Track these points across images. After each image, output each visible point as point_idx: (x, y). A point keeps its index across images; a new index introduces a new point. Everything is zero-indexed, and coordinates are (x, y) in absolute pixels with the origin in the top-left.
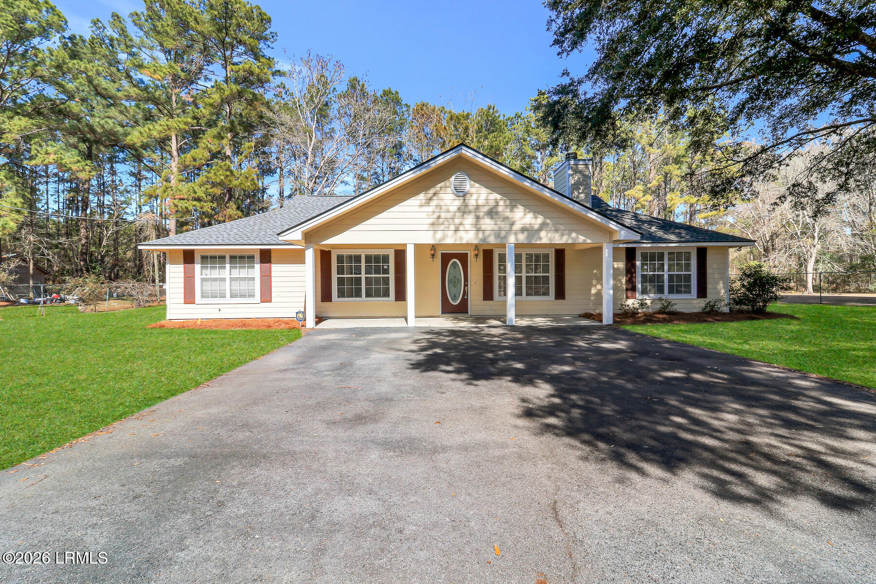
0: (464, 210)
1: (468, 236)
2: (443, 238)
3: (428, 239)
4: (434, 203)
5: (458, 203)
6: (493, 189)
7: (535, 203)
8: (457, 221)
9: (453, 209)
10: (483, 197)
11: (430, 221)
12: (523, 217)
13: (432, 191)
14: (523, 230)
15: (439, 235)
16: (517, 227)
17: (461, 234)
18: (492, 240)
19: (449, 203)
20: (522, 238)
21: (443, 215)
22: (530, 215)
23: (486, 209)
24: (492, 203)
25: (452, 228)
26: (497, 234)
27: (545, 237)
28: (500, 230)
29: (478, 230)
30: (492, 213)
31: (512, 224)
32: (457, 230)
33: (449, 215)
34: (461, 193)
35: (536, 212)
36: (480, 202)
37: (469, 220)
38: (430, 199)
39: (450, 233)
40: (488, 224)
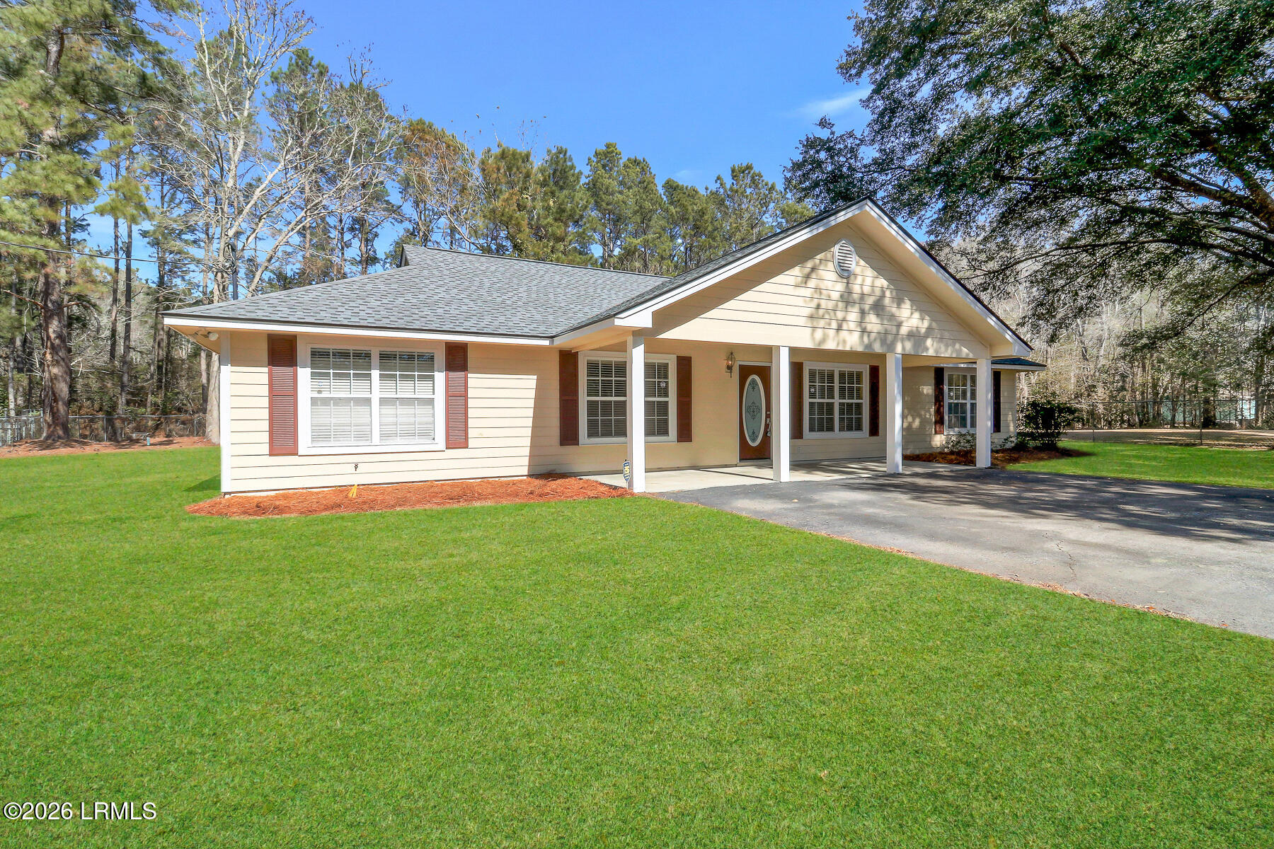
0: (847, 299)
1: (852, 341)
2: (823, 340)
3: (804, 340)
4: (812, 283)
5: (840, 287)
6: (880, 271)
7: (927, 299)
8: (840, 315)
9: (835, 296)
10: (868, 281)
11: (807, 312)
12: (910, 318)
13: (809, 264)
14: (911, 335)
15: (819, 334)
16: (904, 330)
17: (843, 334)
18: (877, 348)
19: (829, 285)
20: (909, 346)
21: (824, 304)
22: (917, 315)
23: (870, 300)
24: (878, 292)
25: (834, 325)
26: (883, 336)
27: (932, 348)
28: (886, 333)
29: (864, 331)
30: (878, 307)
31: (899, 325)
32: (839, 329)
33: (830, 305)
34: (845, 274)
35: (923, 311)
36: (867, 290)
37: (853, 315)
38: (807, 277)
39: (832, 333)
40: (873, 322)
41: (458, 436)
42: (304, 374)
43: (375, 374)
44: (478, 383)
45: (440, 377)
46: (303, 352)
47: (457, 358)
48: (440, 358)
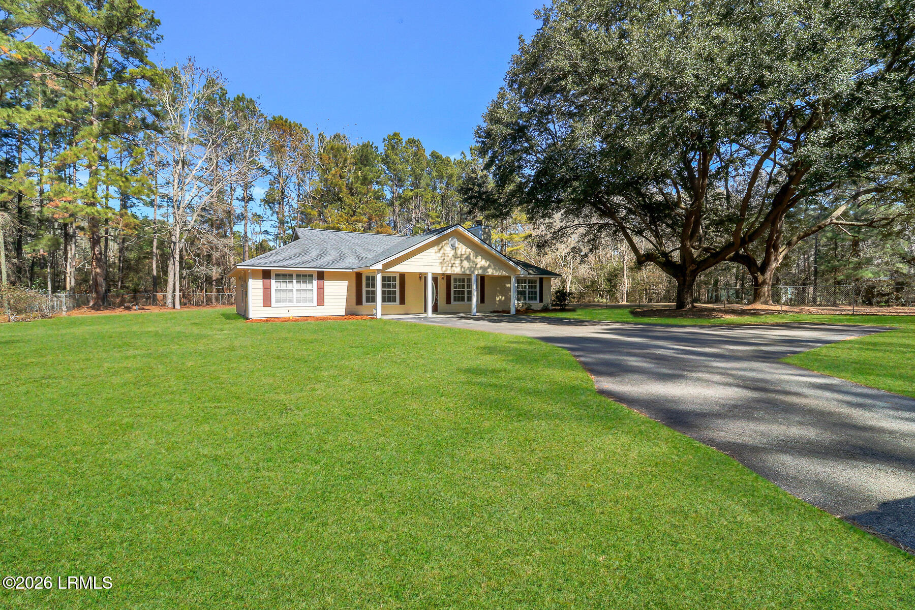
0: (455, 256)
1: (457, 270)
2: (446, 271)
3: (438, 270)
4: (442, 251)
5: (453, 252)
6: (468, 247)
7: (487, 255)
8: (452, 262)
9: (451, 255)
10: (464, 250)
11: (440, 261)
12: (481, 262)
13: (440, 246)
14: (481, 268)
15: (444, 269)
16: (478, 266)
17: (454, 268)
18: (468, 272)
19: (448, 252)
20: (480, 272)
21: (446, 258)
22: (484, 261)
23: (465, 256)
24: (468, 254)
25: (450, 265)
26: (470, 268)
27: (490, 272)
28: (471, 267)
29: (462, 267)
30: (468, 258)
31: (476, 265)
32: (452, 266)
33: (449, 258)
34: (454, 248)
35: (486, 259)
36: (463, 253)
37: (458, 262)
38: (440, 250)
39: (449, 268)
40: (466, 264)
41: (321, 301)
42: (273, 281)
43: (294, 281)
44: (328, 284)
45: (315, 282)
46: (273, 275)
47: (321, 276)
48: (315, 276)
